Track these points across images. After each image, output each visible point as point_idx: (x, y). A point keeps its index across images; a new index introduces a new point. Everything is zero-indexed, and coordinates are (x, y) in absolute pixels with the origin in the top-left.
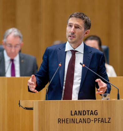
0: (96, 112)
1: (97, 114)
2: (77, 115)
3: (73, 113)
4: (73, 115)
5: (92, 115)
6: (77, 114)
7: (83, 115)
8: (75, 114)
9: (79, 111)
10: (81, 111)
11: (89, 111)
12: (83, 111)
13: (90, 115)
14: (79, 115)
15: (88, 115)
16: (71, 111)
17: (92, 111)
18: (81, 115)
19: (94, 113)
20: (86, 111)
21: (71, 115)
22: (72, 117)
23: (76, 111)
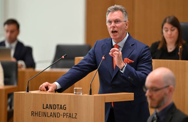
0: (65, 106)
1: (66, 109)
2: (48, 109)
3: (45, 107)
4: (45, 109)
5: (61, 109)
6: (48, 107)
7: (54, 109)
8: (46, 107)
9: (50, 105)
10: (52, 105)
12: (54, 105)
13: (60, 109)
14: (50, 109)
15: (58, 109)
16: (43, 104)
17: (61, 105)
18: (52, 109)
19: (63, 107)
20: (56, 105)
21: (43, 108)
22: (44, 110)
23: (47, 105)
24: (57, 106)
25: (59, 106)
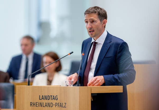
0: (57, 97)
1: (57, 100)
3: (41, 98)
5: (54, 99)
6: (43, 98)
7: (48, 99)
8: (42, 98)
9: (45, 96)
12: (48, 96)
13: (53, 100)
15: (51, 99)
16: (40, 96)
17: (54, 96)
18: (46, 99)
21: (40, 99)
23: (43, 96)
24: (50, 97)
25: (52, 97)
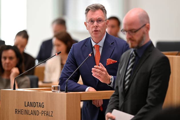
0: (43, 104)
3: (26, 105)
4: (26, 106)
5: (40, 107)
6: (29, 105)
7: (34, 107)
8: (28, 105)
9: (31, 102)
11: (38, 103)
12: (34, 103)
13: (39, 107)
15: (37, 107)
16: (25, 102)
17: (40, 103)
18: (32, 107)
19: (41, 105)
21: (25, 106)
22: (26, 108)
23: (28, 102)
24: (36, 104)
25: (38, 104)
